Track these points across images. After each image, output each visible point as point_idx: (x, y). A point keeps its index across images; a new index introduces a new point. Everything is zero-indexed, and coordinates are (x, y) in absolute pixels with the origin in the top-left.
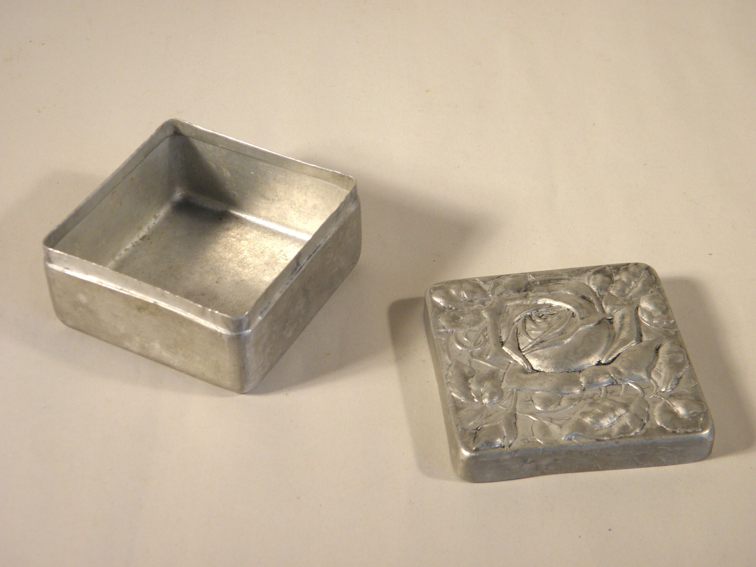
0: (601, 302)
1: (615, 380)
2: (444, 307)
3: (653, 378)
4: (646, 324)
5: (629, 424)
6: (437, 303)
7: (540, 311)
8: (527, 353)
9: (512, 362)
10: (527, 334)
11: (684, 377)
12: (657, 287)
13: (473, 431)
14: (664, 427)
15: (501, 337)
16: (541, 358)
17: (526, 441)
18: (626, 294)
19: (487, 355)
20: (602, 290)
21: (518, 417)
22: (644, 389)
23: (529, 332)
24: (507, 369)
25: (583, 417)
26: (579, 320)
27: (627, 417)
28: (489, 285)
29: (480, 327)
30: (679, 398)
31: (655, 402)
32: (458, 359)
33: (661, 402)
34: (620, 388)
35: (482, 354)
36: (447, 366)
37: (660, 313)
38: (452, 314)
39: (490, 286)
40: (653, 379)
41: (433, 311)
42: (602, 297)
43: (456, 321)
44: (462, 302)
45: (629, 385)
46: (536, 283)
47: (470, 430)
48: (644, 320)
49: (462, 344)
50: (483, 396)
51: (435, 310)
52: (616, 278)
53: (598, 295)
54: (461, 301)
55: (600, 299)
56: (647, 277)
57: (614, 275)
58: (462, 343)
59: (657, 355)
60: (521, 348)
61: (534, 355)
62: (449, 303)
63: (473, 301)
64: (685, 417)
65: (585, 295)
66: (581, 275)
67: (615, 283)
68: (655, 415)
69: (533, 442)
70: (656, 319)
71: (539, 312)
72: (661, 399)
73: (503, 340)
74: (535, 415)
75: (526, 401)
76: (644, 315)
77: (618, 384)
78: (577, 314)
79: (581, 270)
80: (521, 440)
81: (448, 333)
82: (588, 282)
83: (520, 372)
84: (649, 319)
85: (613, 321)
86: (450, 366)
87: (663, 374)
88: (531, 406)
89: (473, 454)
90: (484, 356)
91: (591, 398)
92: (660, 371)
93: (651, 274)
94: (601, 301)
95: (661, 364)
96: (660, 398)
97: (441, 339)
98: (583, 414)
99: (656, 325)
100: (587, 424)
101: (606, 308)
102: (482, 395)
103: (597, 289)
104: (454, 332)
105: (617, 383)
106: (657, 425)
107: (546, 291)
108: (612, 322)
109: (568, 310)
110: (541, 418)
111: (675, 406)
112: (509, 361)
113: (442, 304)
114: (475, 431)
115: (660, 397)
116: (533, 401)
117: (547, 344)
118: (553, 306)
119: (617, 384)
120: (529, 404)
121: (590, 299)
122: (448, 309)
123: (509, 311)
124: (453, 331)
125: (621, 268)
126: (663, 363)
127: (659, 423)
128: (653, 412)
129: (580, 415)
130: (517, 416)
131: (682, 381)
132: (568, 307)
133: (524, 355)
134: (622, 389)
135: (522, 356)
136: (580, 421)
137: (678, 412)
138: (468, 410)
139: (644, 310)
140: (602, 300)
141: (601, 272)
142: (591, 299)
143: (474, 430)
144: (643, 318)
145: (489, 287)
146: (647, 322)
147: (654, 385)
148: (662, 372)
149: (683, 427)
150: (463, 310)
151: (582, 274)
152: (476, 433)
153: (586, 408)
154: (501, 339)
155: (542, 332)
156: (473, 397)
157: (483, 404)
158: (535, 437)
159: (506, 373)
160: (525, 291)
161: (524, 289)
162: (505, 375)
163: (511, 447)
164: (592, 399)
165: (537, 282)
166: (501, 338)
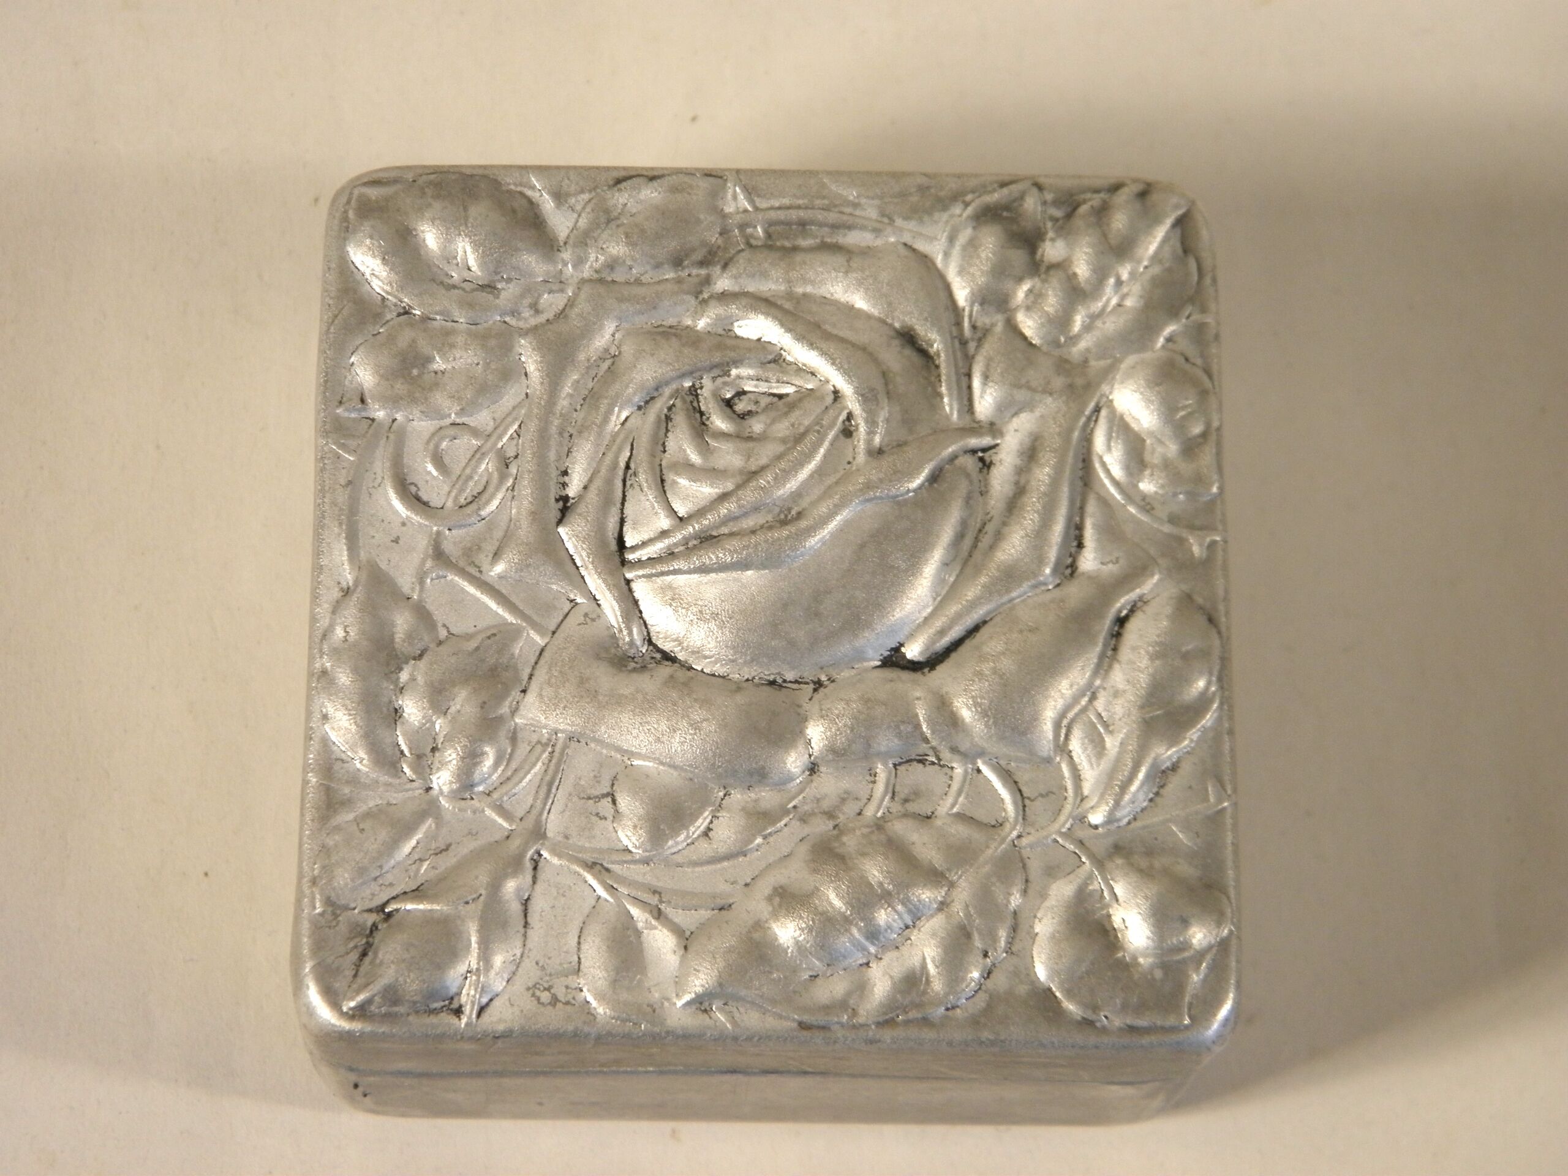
0: (969, 360)
1: (933, 748)
2: (383, 299)
3: (1074, 754)
4: (1112, 490)
5: (932, 969)
6: (359, 277)
7: (734, 372)
8: (640, 577)
9: (580, 600)
10: (663, 481)
11: (1186, 768)
12: (1196, 317)
13: (366, 915)
14: (1058, 994)
15: (565, 473)
16: (684, 611)
17: (545, 997)
18: (1071, 338)
19: (496, 556)
20: (986, 307)
21: (544, 874)
22: (1029, 798)
23: (670, 477)
24: (554, 633)
25: (775, 915)
26: (861, 458)
27: (934, 935)
28: (575, 215)
29: (497, 416)
30: (1144, 863)
31: (1052, 872)
32: (383, 566)
33: (1072, 876)
34: (946, 779)
35: (480, 548)
36: (336, 594)
37: (1172, 448)
38: (405, 338)
39: (577, 221)
40: (1071, 757)
41: (336, 316)
42: (982, 334)
43: (415, 372)
44: (454, 287)
45: (979, 771)
46: (749, 230)
47: (354, 909)
48: (1108, 472)
49: (413, 489)
50: (437, 754)
51: (345, 312)
52: (1052, 250)
53: (966, 324)
54: (450, 282)
55: (972, 346)
56: (1167, 265)
57: (1051, 234)
58: (416, 486)
59: (1115, 649)
60: (629, 542)
61: (663, 589)
62: (402, 288)
63: (495, 288)
64: (1141, 960)
65: (917, 327)
66: (926, 218)
67: (1043, 276)
68: (1037, 934)
69: (567, 1003)
70: (1152, 475)
71: (729, 376)
72: (1080, 858)
73: (572, 491)
74: (607, 870)
75: (589, 798)
76: (1113, 449)
77: (942, 763)
78: (862, 429)
79: (933, 191)
80: (528, 989)
81: (375, 424)
82: (947, 255)
83: (598, 657)
84: (1127, 468)
85: (995, 459)
86: (347, 592)
87: (1111, 743)
88: (603, 821)
89: (345, 1025)
90: (483, 560)
91: (830, 815)
92: (1106, 725)
93: (1186, 251)
94: (973, 357)
95: (1116, 694)
96: (1075, 853)
97: (339, 457)
98: (777, 900)
99: (1146, 504)
100: (781, 950)
101: (983, 392)
102: (434, 750)
103: (973, 299)
104: (395, 424)
105: (939, 760)
106: (1033, 980)
107: (777, 280)
108: (988, 462)
109: (836, 394)
110: (623, 890)
111: (1121, 900)
112: (572, 597)
113: (378, 286)
114: (371, 918)
115: (1077, 851)
116: (614, 802)
117: (717, 557)
118: (789, 358)
119: (939, 763)
120: (597, 814)
121: (932, 346)
122: (395, 314)
123: (620, 353)
124: (394, 420)
125: (1085, 202)
126: (1124, 691)
127: (1041, 972)
128: (1035, 917)
129: (769, 899)
130: (541, 865)
131: (1175, 783)
132: (838, 380)
133: (628, 582)
134: (949, 786)
135: (623, 582)
136: (756, 936)
137: (1122, 931)
138: (368, 815)
139: (1121, 427)
140: (978, 347)
141: (1005, 214)
142: (935, 346)
143: (370, 910)
144: (1107, 458)
145: (571, 225)
146: (1116, 483)
147: (1069, 785)
148: (1111, 732)
149: (1125, 1007)
150: (450, 324)
151: (929, 212)
152: (374, 927)
153: (795, 874)
154: (564, 485)
155: (717, 490)
156: (402, 752)
157: (429, 789)
158: (582, 981)
159: (546, 654)
160: (702, 264)
161: (698, 256)
162: (542, 662)
163: (486, 1017)
164: (831, 824)
165: (755, 227)
166: (566, 479)
